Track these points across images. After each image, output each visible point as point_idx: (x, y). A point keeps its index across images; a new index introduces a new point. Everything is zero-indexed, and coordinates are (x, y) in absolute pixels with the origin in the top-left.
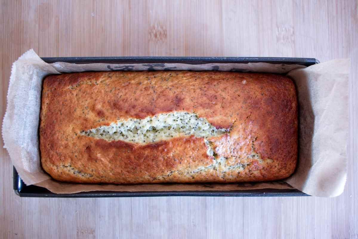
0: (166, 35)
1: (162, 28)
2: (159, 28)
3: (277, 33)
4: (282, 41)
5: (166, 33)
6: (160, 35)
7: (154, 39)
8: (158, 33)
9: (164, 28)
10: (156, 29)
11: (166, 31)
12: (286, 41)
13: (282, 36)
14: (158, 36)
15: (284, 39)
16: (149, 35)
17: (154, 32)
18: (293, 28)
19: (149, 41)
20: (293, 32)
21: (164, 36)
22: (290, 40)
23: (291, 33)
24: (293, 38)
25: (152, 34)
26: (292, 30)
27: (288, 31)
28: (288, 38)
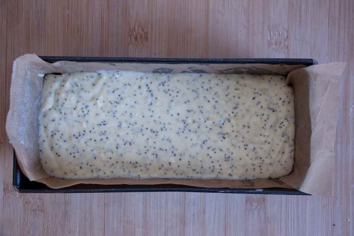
0: (147, 38)
1: (143, 30)
2: (140, 30)
3: (269, 37)
4: (274, 46)
5: (147, 36)
6: (141, 38)
7: (134, 42)
8: (138, 36)
9: (146, 30)
10: (136, 31)
11: (147, 33)
12: (279, 47)
13: (274, 41)
14: (139, 39)
15: (276, 45)
16: (129, 37)
17: (135, 35)
18: (288, 32)
19: (128, 44)
20: (287, 37)
21: (145, 39)
22: (283, 45)
23: (284, 38)
24: (287, 43)
25: (132, 37)
26: (286, 34)
27: (281, 36)
28: (280, 43)
